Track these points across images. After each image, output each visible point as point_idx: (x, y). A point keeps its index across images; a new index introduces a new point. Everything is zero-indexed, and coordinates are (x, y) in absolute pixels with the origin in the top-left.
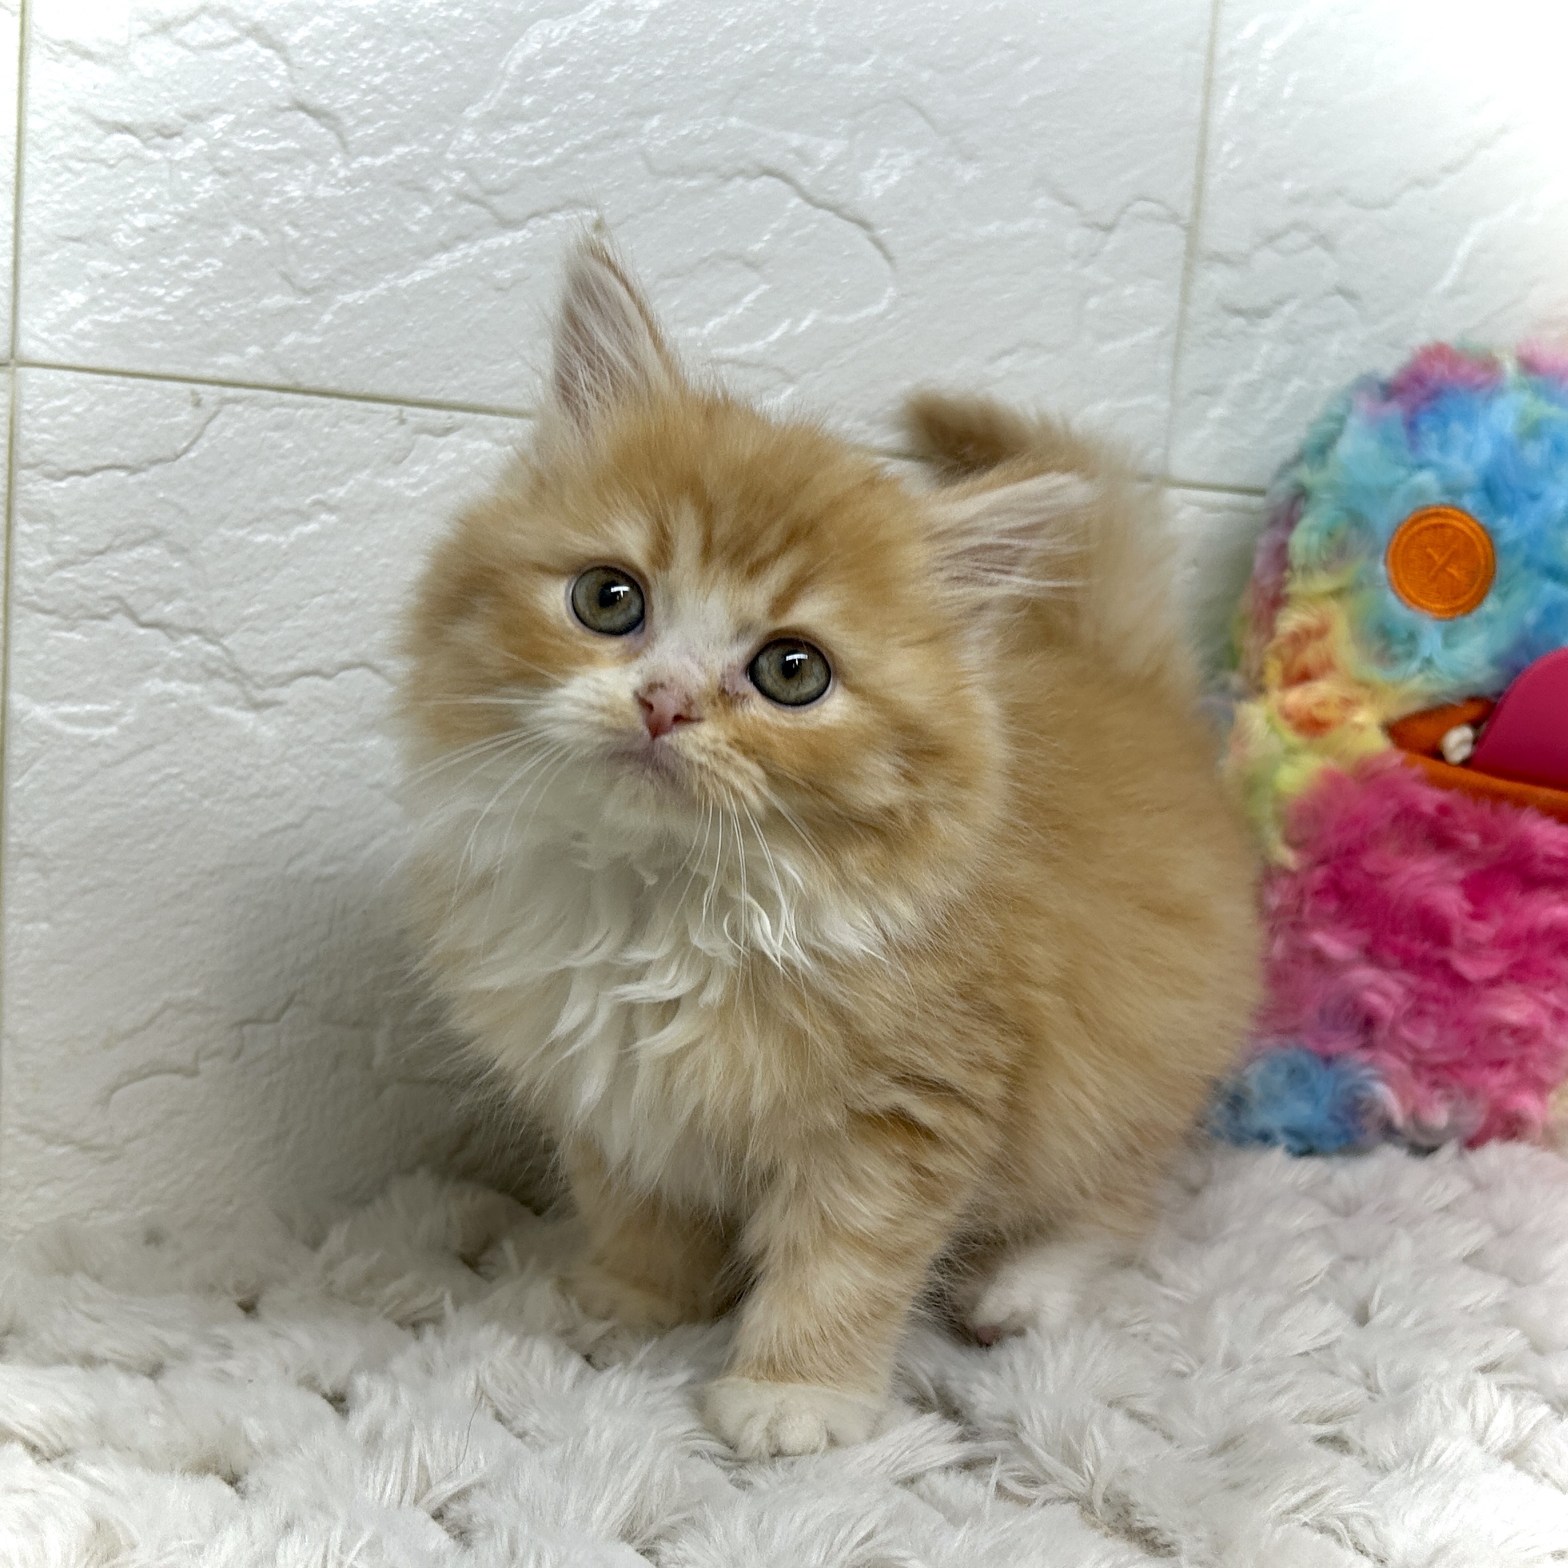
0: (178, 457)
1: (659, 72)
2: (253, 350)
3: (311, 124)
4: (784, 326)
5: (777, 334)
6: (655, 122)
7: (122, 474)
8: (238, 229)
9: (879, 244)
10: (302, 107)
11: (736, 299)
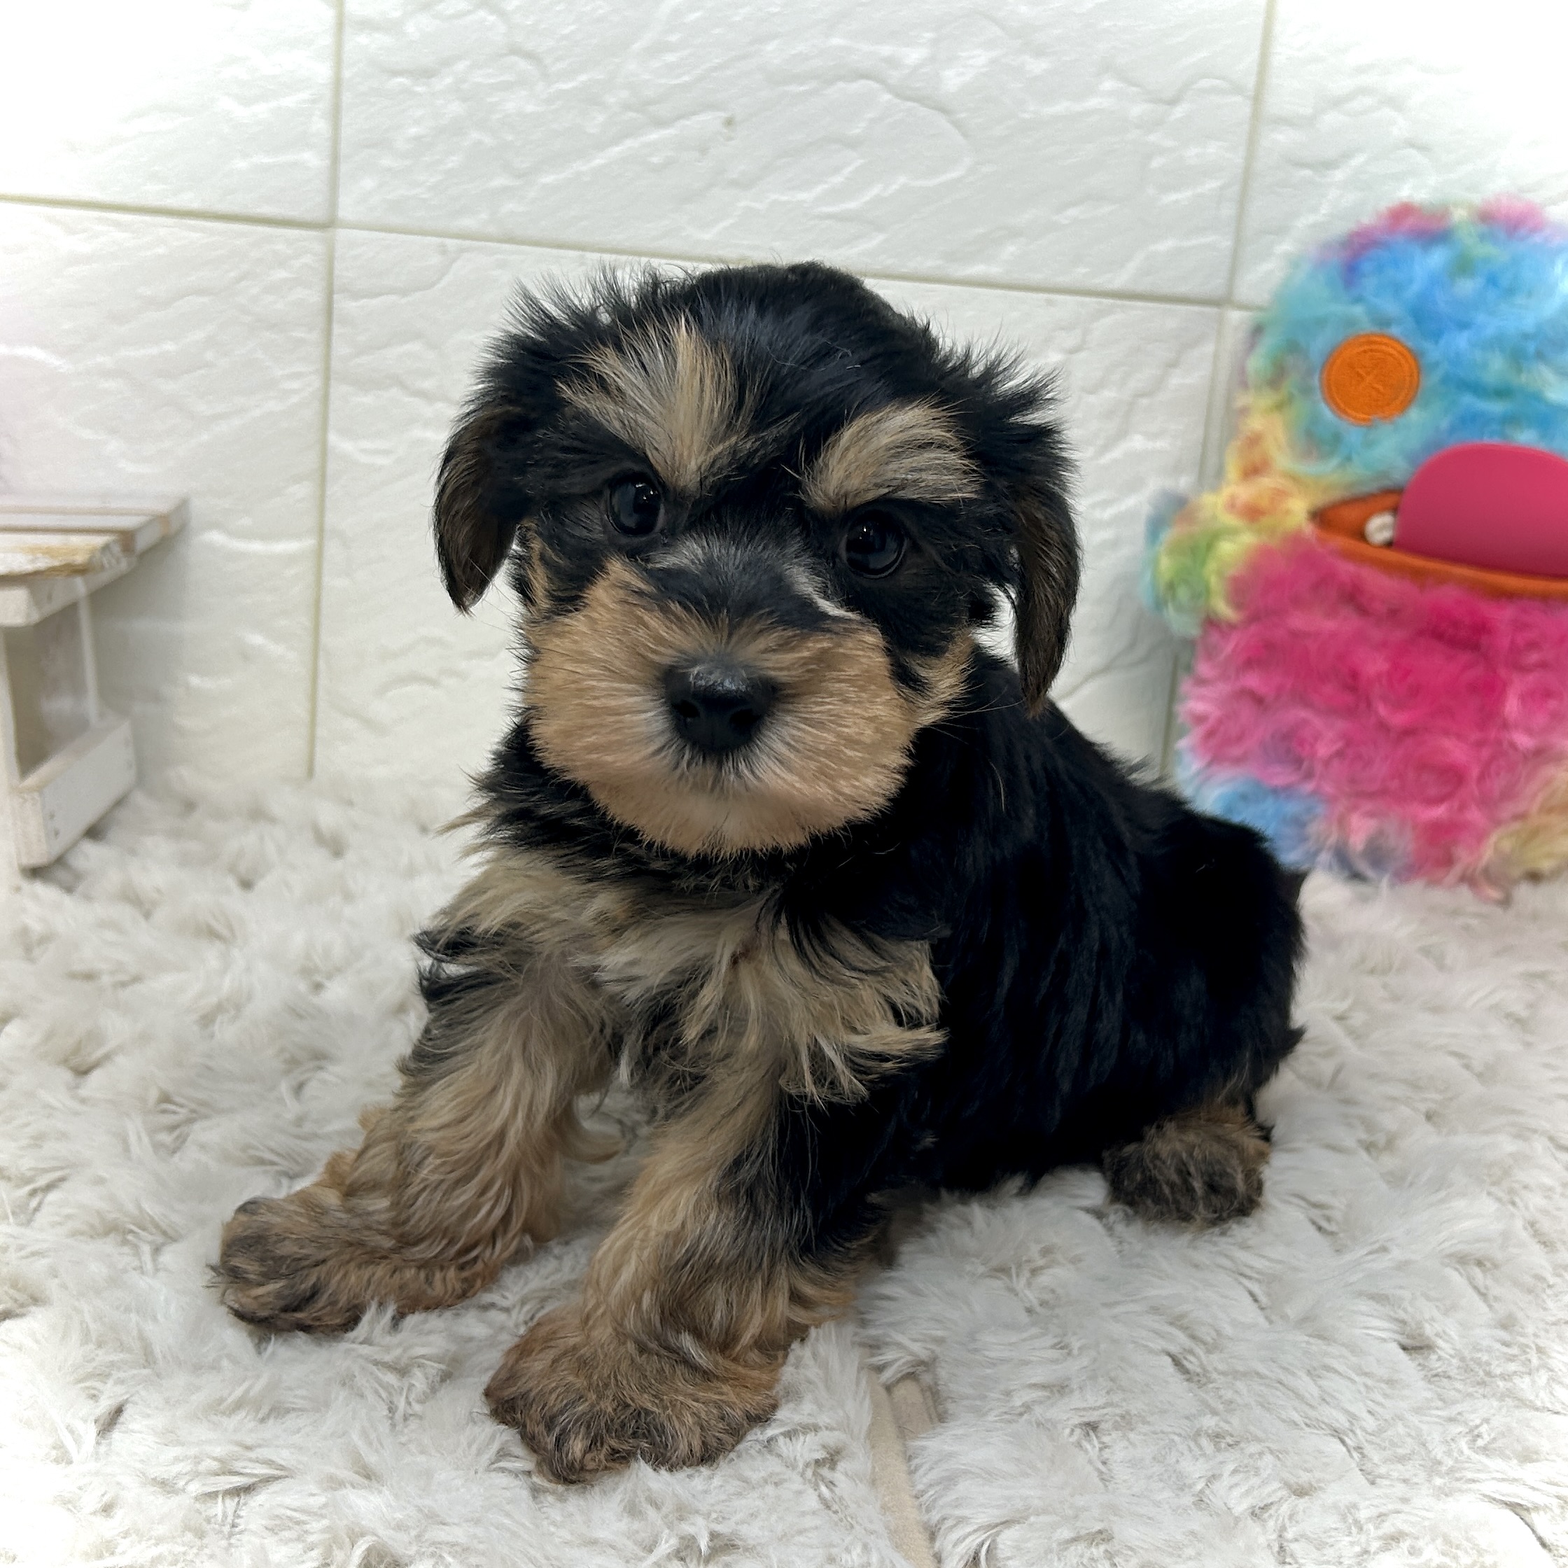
0: (433, 285)
1: (777, 10)
2: (484, 216)
3: (523, 65)
4: (876, 190)
5: (867, 197)
6: (771, 47)
7: (393, 298)
8: (475, 135)
9: (957, 125)
10: (515, 50)
11: (837, 170)
